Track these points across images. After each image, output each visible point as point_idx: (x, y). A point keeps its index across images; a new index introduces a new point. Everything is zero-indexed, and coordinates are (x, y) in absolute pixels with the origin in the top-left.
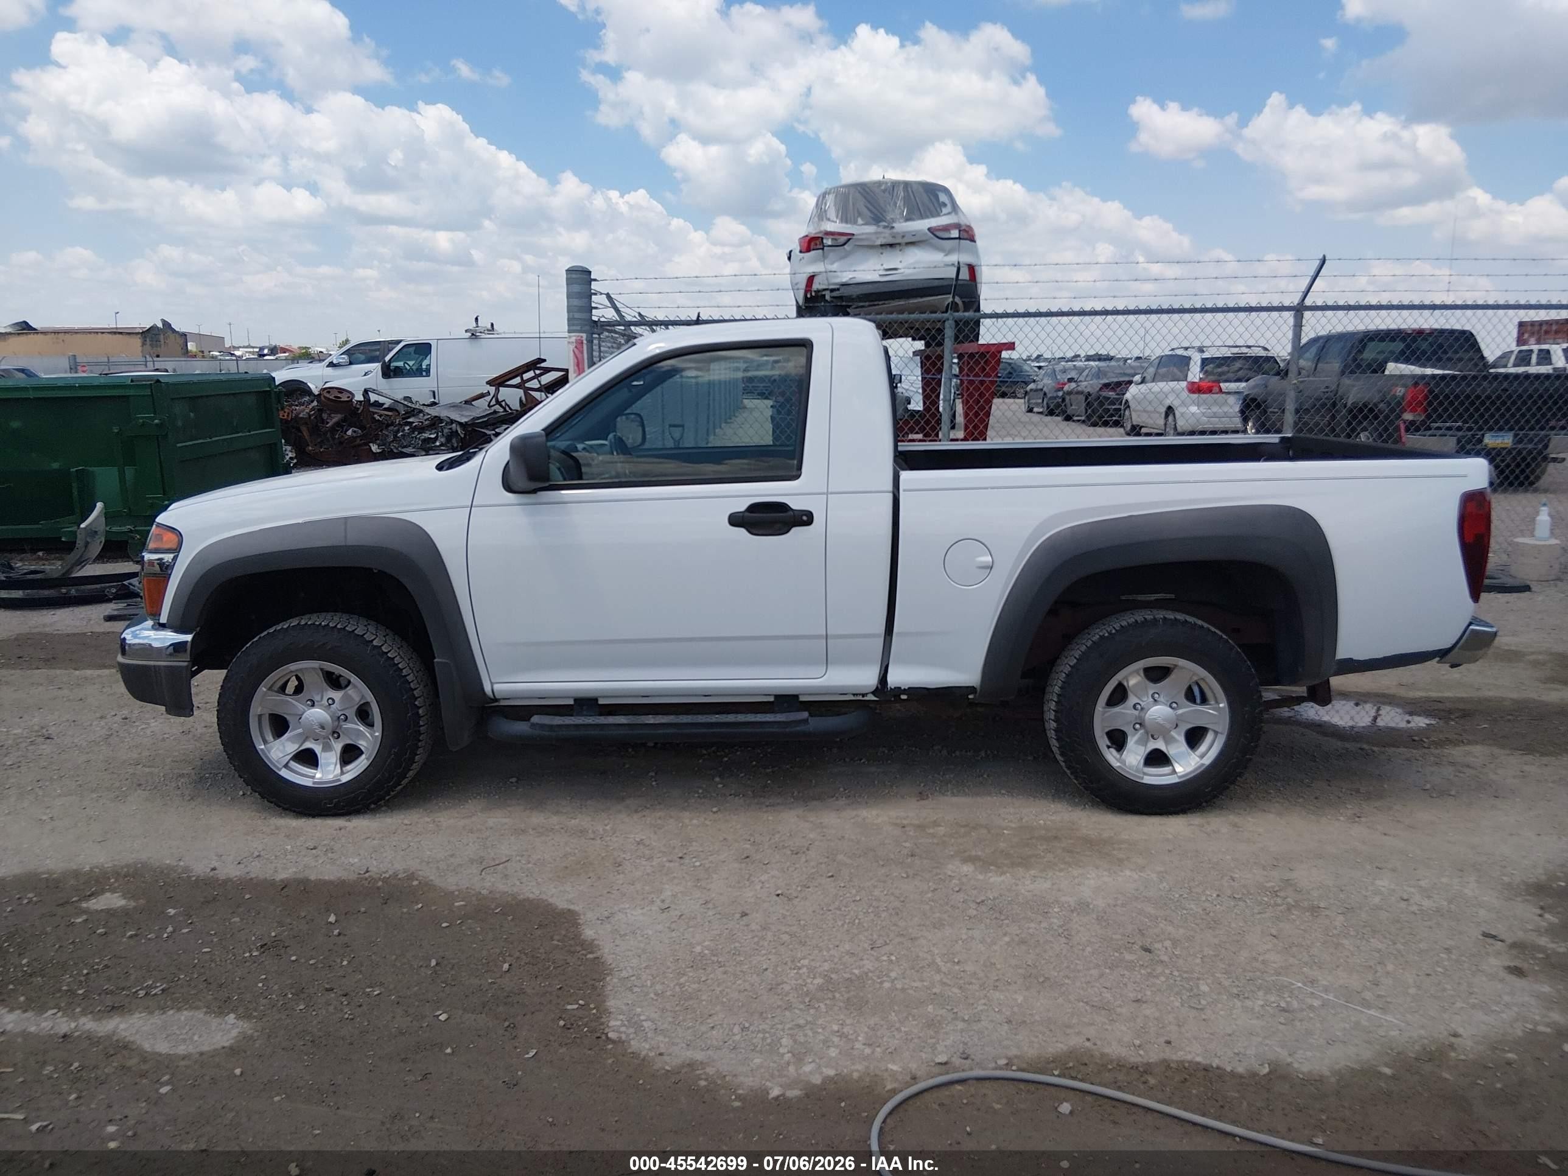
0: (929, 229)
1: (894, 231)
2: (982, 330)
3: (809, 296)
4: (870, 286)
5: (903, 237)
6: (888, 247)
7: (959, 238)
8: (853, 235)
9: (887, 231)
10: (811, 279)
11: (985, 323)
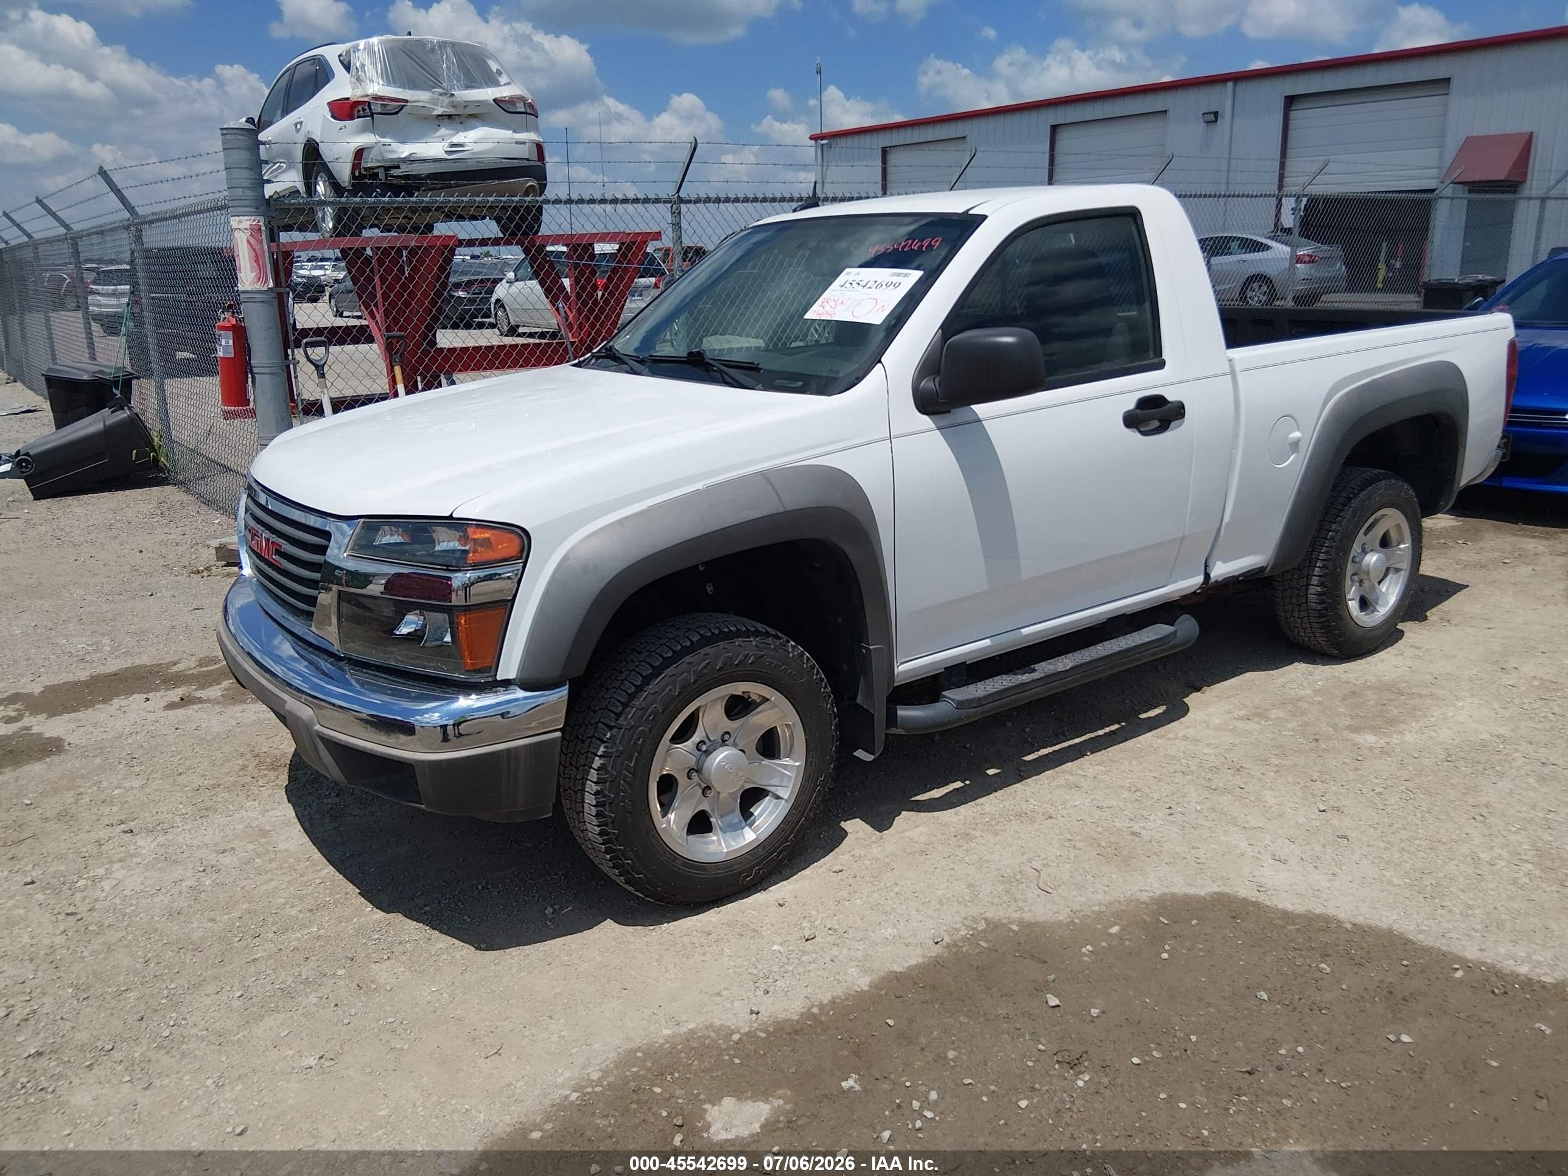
0: (494, 100)
1: (454, 99)
2: (545, 217)
3: (357, 174)
4: (437, 165)
5: (465, 107)
6: (447, 121)
7: (526, 113)
8: (407, 101)
9: (446, 100)
10: (359, 153)
11: (549, 211)
